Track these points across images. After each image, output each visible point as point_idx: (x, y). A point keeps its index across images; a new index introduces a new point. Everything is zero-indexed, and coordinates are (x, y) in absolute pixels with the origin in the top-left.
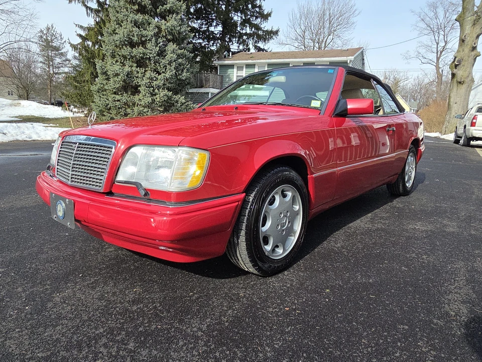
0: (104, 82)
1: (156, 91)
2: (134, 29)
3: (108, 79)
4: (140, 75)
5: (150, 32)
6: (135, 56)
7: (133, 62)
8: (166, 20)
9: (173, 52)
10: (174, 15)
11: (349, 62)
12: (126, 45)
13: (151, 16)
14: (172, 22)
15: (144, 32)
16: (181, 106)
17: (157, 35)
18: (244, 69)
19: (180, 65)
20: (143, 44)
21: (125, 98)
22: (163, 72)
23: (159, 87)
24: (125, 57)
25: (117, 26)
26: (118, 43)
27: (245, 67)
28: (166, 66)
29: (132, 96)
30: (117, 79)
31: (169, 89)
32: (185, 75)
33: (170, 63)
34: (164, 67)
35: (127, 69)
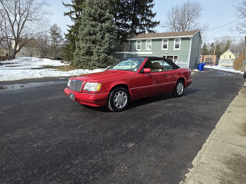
0: (79, 51)
1: (100, 54)
2: (91, 28)
3: (80, 49)
4: (93, 47)
5: (98, 29)
6: (92, 39)
7: (91, 42)
8: (105, 23)
9: (108, 37)
10: (108, 21)
11: (190, 38)
12: (88, 35)
13: (98, 22)
14: (107, 24)
15: (96, 29)
16: (111, 60)
17: (101, 30)
18: (141, 42)
19: (111, 42)
20: (95, 34)
21: (87, 57)
22: (103, 46)
23: (101, 53)
24: (87, 40)
25: (84, 27)
26: (84, 34)
27: (141, 41)
28: (105, 43)
29: (90, 57)
30: (84, 50)
31: (106, 53)
32: (113, 46)
33: (106, 42)
34: (103, 44)
35: (88, 45)
